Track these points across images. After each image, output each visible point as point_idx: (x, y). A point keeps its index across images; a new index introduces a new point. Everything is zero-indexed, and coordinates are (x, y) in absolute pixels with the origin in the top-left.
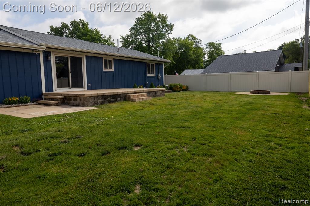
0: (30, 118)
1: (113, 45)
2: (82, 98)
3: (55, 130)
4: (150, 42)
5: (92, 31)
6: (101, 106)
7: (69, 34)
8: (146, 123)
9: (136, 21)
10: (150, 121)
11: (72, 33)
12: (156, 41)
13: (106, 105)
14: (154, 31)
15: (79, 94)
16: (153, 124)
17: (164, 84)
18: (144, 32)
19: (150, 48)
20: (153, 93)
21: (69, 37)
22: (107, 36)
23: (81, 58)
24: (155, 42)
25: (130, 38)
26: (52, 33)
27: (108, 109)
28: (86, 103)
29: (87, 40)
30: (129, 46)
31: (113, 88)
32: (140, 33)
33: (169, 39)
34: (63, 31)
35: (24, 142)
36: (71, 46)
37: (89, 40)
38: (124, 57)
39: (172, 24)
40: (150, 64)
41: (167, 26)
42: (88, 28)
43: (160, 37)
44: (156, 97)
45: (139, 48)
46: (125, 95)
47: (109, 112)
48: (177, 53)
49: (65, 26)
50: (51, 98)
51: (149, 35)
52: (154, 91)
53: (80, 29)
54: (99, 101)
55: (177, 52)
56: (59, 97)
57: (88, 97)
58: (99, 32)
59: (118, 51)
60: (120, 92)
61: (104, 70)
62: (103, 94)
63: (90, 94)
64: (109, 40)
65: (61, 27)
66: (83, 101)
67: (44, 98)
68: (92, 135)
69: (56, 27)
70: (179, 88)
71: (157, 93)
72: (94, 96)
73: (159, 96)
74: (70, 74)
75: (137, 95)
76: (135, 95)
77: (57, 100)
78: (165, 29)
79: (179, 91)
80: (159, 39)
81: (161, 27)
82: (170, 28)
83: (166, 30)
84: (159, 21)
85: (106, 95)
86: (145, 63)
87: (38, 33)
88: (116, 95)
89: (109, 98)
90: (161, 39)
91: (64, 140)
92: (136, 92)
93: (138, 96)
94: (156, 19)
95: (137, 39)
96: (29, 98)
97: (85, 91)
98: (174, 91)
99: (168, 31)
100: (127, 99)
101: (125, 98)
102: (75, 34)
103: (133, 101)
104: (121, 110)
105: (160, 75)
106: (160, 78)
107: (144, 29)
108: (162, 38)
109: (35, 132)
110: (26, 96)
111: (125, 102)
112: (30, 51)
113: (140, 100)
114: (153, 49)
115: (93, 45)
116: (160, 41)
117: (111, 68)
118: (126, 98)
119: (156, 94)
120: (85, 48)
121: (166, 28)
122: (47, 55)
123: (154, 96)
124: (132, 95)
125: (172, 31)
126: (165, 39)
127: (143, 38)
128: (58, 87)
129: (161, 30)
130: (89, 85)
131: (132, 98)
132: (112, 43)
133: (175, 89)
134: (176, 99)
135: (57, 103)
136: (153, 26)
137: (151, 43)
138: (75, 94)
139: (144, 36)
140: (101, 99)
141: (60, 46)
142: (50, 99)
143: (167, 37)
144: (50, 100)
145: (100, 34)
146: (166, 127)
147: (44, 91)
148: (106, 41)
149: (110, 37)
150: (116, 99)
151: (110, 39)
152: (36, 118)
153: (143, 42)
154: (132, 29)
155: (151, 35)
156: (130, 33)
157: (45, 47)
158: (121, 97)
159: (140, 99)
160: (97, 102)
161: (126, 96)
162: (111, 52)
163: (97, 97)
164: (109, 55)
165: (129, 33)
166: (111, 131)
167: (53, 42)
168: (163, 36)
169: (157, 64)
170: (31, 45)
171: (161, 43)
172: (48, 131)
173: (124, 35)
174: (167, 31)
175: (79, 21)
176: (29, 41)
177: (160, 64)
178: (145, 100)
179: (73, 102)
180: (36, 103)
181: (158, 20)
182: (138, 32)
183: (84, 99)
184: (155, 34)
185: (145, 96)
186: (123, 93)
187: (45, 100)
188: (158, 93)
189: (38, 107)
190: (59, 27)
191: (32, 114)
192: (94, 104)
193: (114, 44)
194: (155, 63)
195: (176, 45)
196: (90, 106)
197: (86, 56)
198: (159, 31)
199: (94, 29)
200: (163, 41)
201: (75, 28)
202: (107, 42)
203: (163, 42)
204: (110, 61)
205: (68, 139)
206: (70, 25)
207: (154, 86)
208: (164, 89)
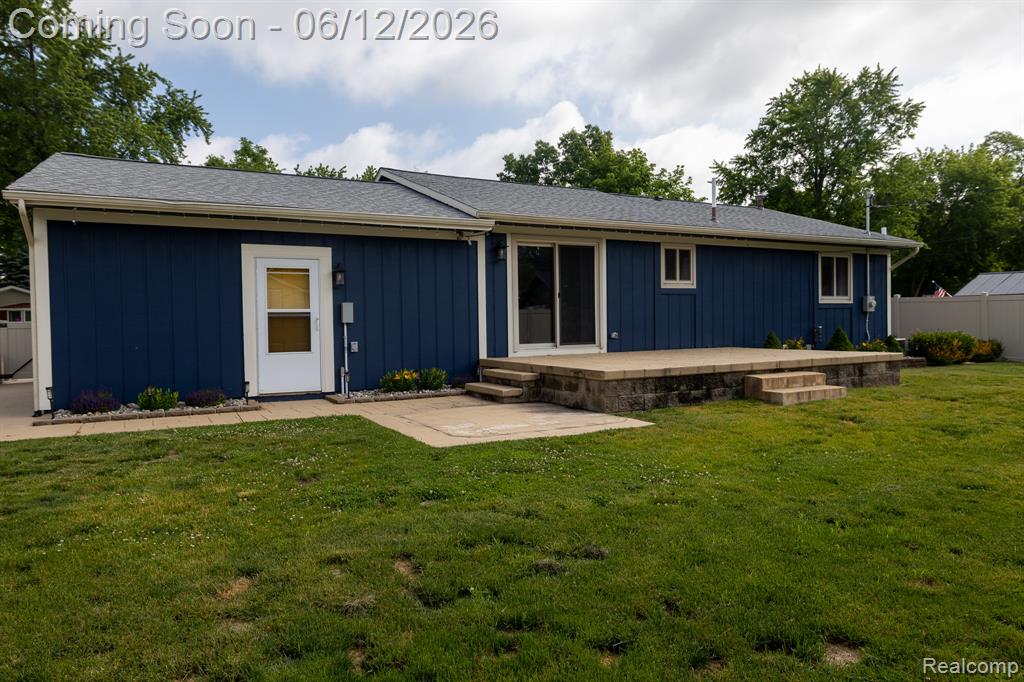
0: (444, 446)
1: (689, 196)
2: (593, 385)
3: (517, 509)
4: (822, 177)
5: (623, 157)
6: (655, 413)
7: (555, 174)
8: (857, 519)
9: (770, 106)
10: (867, 508)
11: (563, 169)
12: (846, 172)
13: (674, 411)
14: (839, 136)
15: (585, 370)
16: (891, 529)
17: (889, 333)
18: (800, 142)
19: (820, 198)
20: (851, 371)
21: (555, 181)
22: (671, 169)
23: (593, 248)
24: (843, 173)
25: (746, 170)
26: (511, 174)
27: (682, 431)
28: (605, 400)
29: (608, 189)
30: (742, 197)
31: (691, 348)
32: (787, 146)
33: (902, 159)
34: (540, 167)
35: (425, 544)
36: (564, 214)
37: (613, 186)
38: (733, 238)
39: (914, 103)
40: (832, 259)
41: (893, 110)
42: (610, 150)
43: (865, 153)
44: (862, 385)
45: (781, 198)
46: (741, 378)
47: (690, 442)
48: (935, 208)
49: (545, 152)
50: (502, 377)
51: (818, 150)
52: (854, 364)
53: (586, 155)
54: (650, 396)
55: (935, 204)
56: (525, 376)
57: (614, 383)
58: (643, 160)
59: (713, 219)
60: (721, 366)
61: (663, 287)
62: (665, 370)
63: (620, 372)
64: (675, 182)
65: (534, 154)
66: (597, 394)
67: (483, 376)
68: (642, 549)
69: (522, 157)
70: (960, 348)
71: (866, 371)
72: (634, 379)
73: (873, 382)
74: (558, 300)
75: (788, 379)
76: (782, 379)
77: (517, 384)
78: (886, 122)
79: (959, 362)
80: (859, 161)
81: (868, 118)
82: (904, 118)
83: (890, 128)
84: (860, 99)
85: (672, 377)
86: (814, 255)
87: (475, 182)
88: (706, 375)
89: (682, 388)
90: (867, 161)
91: (546, 560)
92: (783, 367)
93: (789, 383)
94: (849, 91)
95: (775, 168)
96: (443, 374)
97: (600, 354)
98: (934, 362)
99: (899, 128)
100: (748, 392)
101: (740, 387)
102: (571, 171)
103: (771, 400)
104: (731, 436)
105: (871, 300)
106: (872, 310)
107: (799, 133)
108: (872, 159)
109: (456, 508)
110: (437, 367)
111: (740, 402)
112: (453, 237)
113: (799, 398)
114: (836, 199)
115: (629, 202)
116: (863, 168)
117: (689, 279)
118: (742, 388)
119: (861, 374)
120: (606, 217)
121: (891, 119)
122: (496, 242)
123: (854, 385)
124: (767, 380)
125: (915, 126)
126: (885, 160)
127: (795, 164)
128: (520, 343)
129: (869, 127)
130: (614, 335)
131: (766, 389)
132: (685, 190)
133: (939, 354)
134: (957, 404)
135: (517, 394)
136: (837, 116)
137: (826, 179)
138: (572, 370)
139: (799, 156)
140: (656, 390)
141: (534, 215)
142: (498, 379)
143: (891, 152)
144: (497, 383)
145: (648, 164)
146: (956, 551)
147: (483, 354)
148: (666, 186)
149: (679, 172)
150: (708, 390)
151: (679, 178)
152: (459, 449)
153: (797, 178)
154: (758, 135)
155: (828, 152)
156: (748, 151)
157: (492, 223)
158: (725, 385)
159: (798, 394)
160: (641, 400)
161: (743, 380)
162: (688, 222)
163: (642, 381)
164: (683, 235)
165: (744, 152)
166: (713, 541)
167: (515, 203)
168: (876, 150)
169: (860, 259)
170: (457, 218)
171: (865, 176)
172: (494, 509)
173: (726, 161)
174: (892, 130)
175: (585, 132)
176: (452, 207)
177: (871, 256)
178: (819, 397)
179: (565, 393)
180: (459, 390)
181: (856, 94)
182: (778, 145)
183: (599, 386)
184: (842, 146)
185: (818, 384)
186: (734, 370)
187: (483, 381)
188: (872, 373)
189: (467, 403)
190: (530, 156)
191: (450, 428)
192: (631, 405)
193: (693, 195)
194: (854, 255)
195: (930, 180)
196: (617, 413)
197: (609, 242)
198: (859, 134)
199: (630, 152)
200: (878, 170)
201: (573, 154)
202: (668, 190)
203: (874, 173)
204: (685, 255)
205: (560, 554)
206: (559, 145)
207: (848, 341)
208: (898, 356)
